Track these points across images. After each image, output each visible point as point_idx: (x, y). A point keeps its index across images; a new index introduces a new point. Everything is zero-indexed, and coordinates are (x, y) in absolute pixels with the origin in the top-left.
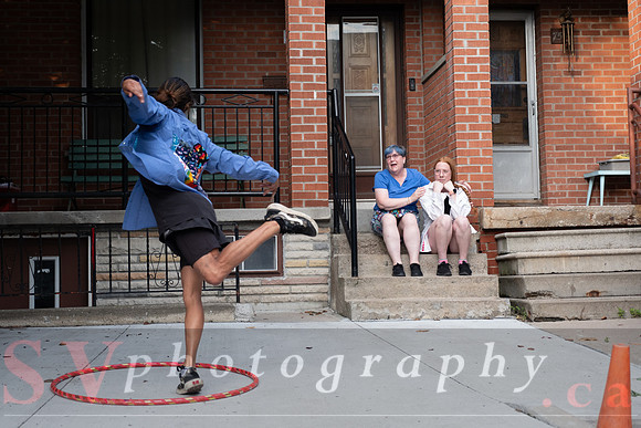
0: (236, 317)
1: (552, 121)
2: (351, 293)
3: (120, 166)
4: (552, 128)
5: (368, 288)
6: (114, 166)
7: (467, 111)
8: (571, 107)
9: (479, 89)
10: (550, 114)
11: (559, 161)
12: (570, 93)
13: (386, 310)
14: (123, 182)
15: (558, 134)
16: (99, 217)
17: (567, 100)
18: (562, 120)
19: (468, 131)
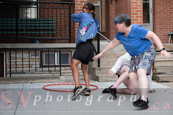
0: (60, 81)
1: (157, 15)
2: (98, 73)
3: (15, 28)
4: (158, 17)
5: (104, 71)
6: (13, 28)
7: (135, 11)
8: (164, 10)
9: (139, 4)
10: (157, 13)
11: (160, 29)
12: (164, 6)
13: (111, 79)
14: (16, 33)
15: (160, 20)
16: (8, 46)
17: (163, 8)
18: (161, 15)
19: (135, 18)
